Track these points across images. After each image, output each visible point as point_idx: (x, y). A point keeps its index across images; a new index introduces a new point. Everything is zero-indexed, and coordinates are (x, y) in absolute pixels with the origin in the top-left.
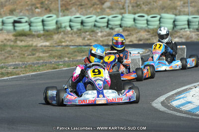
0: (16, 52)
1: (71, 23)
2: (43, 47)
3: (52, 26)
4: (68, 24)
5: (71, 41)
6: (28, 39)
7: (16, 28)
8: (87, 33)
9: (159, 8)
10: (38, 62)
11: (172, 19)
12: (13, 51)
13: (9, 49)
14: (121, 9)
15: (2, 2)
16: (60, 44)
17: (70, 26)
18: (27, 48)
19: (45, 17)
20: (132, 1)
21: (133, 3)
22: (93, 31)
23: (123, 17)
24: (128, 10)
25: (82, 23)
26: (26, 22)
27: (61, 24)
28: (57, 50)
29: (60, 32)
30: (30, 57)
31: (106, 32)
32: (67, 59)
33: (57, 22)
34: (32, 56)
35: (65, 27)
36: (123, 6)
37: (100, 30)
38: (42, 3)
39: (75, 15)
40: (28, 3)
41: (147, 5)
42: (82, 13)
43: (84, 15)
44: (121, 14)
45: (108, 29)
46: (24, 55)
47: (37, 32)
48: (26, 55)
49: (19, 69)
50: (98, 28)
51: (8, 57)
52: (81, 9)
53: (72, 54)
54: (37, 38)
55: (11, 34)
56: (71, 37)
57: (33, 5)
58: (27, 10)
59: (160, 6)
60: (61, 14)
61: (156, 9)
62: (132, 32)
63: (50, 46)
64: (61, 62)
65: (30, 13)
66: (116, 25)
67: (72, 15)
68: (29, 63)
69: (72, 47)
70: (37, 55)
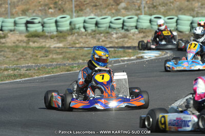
0: (29, 53)
1: (85, 24)
2: (56, 49)
3: (65, 26)
4: (82, 25)
5: (85, 42)
6: (41, 40)
7: (28, 29)
8: (102, 35)
9: (176, 9)
10: (51, 63)
11: (189, 20)
12: (26, 52)
13: (22, 50)
14: (137, 10)
15: (14, 2)
16: (74, 45)
17: (84, 27)
18: (40, 49)
19: (58, 18)
20: (148, 2)
21: (149, 3)
22: (108, 33)
23: (139, 18)
24: (145, 11)
25: (97, 24)
26: (39, 23)
27: (74, 25)
28: (70, 52)
29: (74, 34)
30: (43, 58)
31: (121, 33)
32: (81, 61)
33: (70, 23)
34: (45, 58)
35: (79, 28)
36: (139, 7)
37: (115, 31)
38: (55, 3)
39: (89, 15)
40: (41, 3)
41: (164, 6)
42: (96, 14)
43: (98, 16)
44: (137, 15)
45: (123, 30)
46: (37, 56)
47: (50, 33)
48: (39, 56)
49: (32, 71)
50: (113, 30)
51: (21, 58)
52: (96, 9)
53: (86, 56)
54: (50, 39)
55: (23, 35)
56: (85, 39)
57: (46, 5)
58: (40, 10)
59: (177, 7)
60: (75, 14)
61: (173, 10)
62: (148, 34)
63: (64, 48)
64: (75, 64)
65: (44, 14)
66: (132, 27)
67: (86, 16)
68: (42, 65)
69: (86, 49)
70: (50, 56)
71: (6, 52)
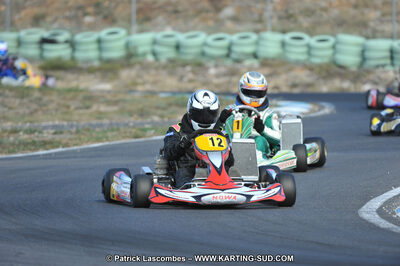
0: (52, 101)
1: (156, 47)
3: (116, 52)
4: (147, 48)
6: (70, 76)
7: (45, 53)
8: (188, 68)
9: (332, 22)
10: (99, 122)
11: (358, 46)
12: (46, 99)
13: (37, 94)
14: (256, 22)
16: (133, 87)
17: (154, 54)
18: (72, 94)
20: (278, 8)
21: (280, 10)
22: (199, 65)
23: (260, 39)
25: (178, 47)
27: (135, 48)
28: (133, 101)
29: (134, 65)
30: (81, 111)
31: (225, 66)
33: (127, 46)
34: (85, 110)
35: (144, 54)
36: (260, 16)
37: (213, 63)
38: (97, 5)
39: (162, 30)
41: (309, 16)
43: (182, 31)
44: (257, 32)
45: (229, 61)
47: (87, 62)
49: (62, 136)
51: (36, 111)
52: (176, 18)
53: (164, 109)
54: (87, 74)
55: (36, 65)
57: (80, 8)
58: (68, 18)
59: (334, 19)
60: (135, 27)
61: (325, 24)
62: (277, 70)
64: (148, 123)
65: (74, 25)
66: (246, 54)
67: (157, 31)
68: (82, 123)
69: (162, 95)
70: (95, 107)
71: (7, 97)
